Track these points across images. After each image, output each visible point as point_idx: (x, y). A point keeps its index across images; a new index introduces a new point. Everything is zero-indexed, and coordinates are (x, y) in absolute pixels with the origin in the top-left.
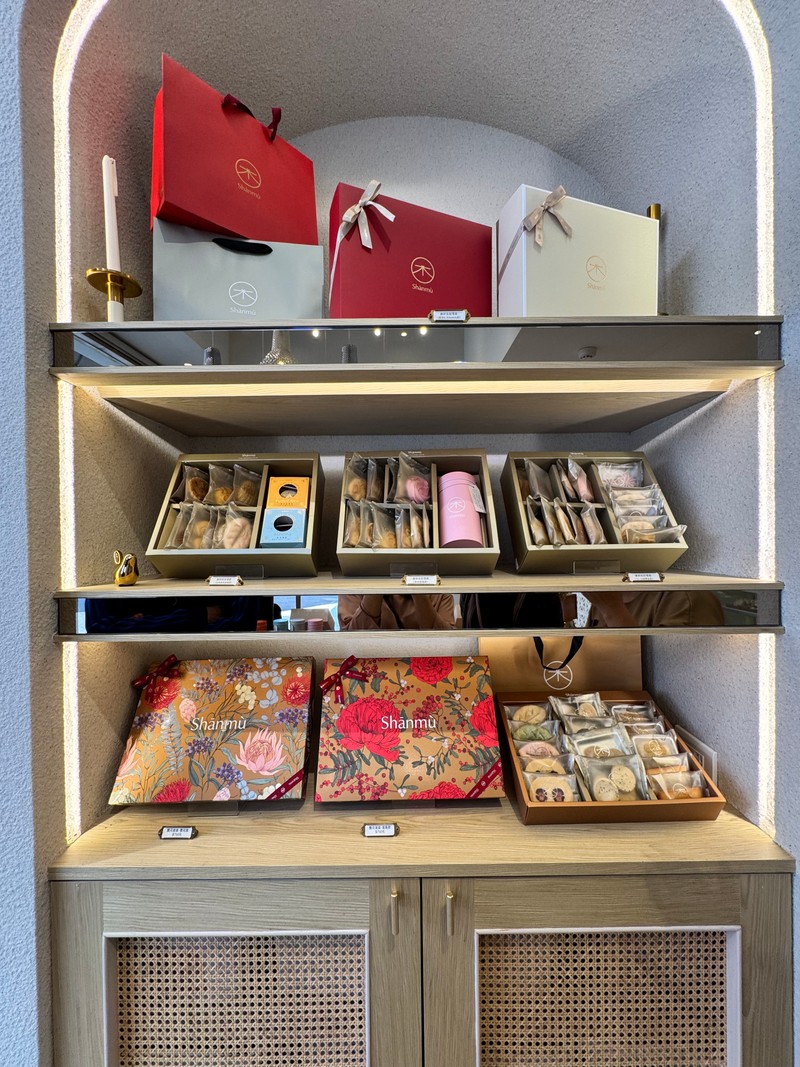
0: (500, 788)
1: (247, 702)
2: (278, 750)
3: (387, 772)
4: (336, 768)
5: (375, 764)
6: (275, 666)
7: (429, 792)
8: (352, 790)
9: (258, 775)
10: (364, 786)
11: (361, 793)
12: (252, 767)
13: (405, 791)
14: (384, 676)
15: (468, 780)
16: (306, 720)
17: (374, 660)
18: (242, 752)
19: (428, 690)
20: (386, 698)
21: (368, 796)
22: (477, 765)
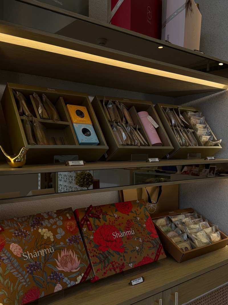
0: (164, 254)
1: (49, 238)
2: (75, 257)
3: (122, 258)
4: (101, 262)
5: (116, 256)
6: (55, 216)
7: (141, 262)
8: (110, 270)
9: (71, 273)
10: (115, 266)
11: (115, 270)
12: (66, 270)
13: (132, 264)
14: (106, 214)
15: (153, 254)
16: (82, 240)
17: (100, 206)
18: (58, 264)
19: (126, 217)
20: (111, 224)
21: (118, 271)
22: (154, 247)
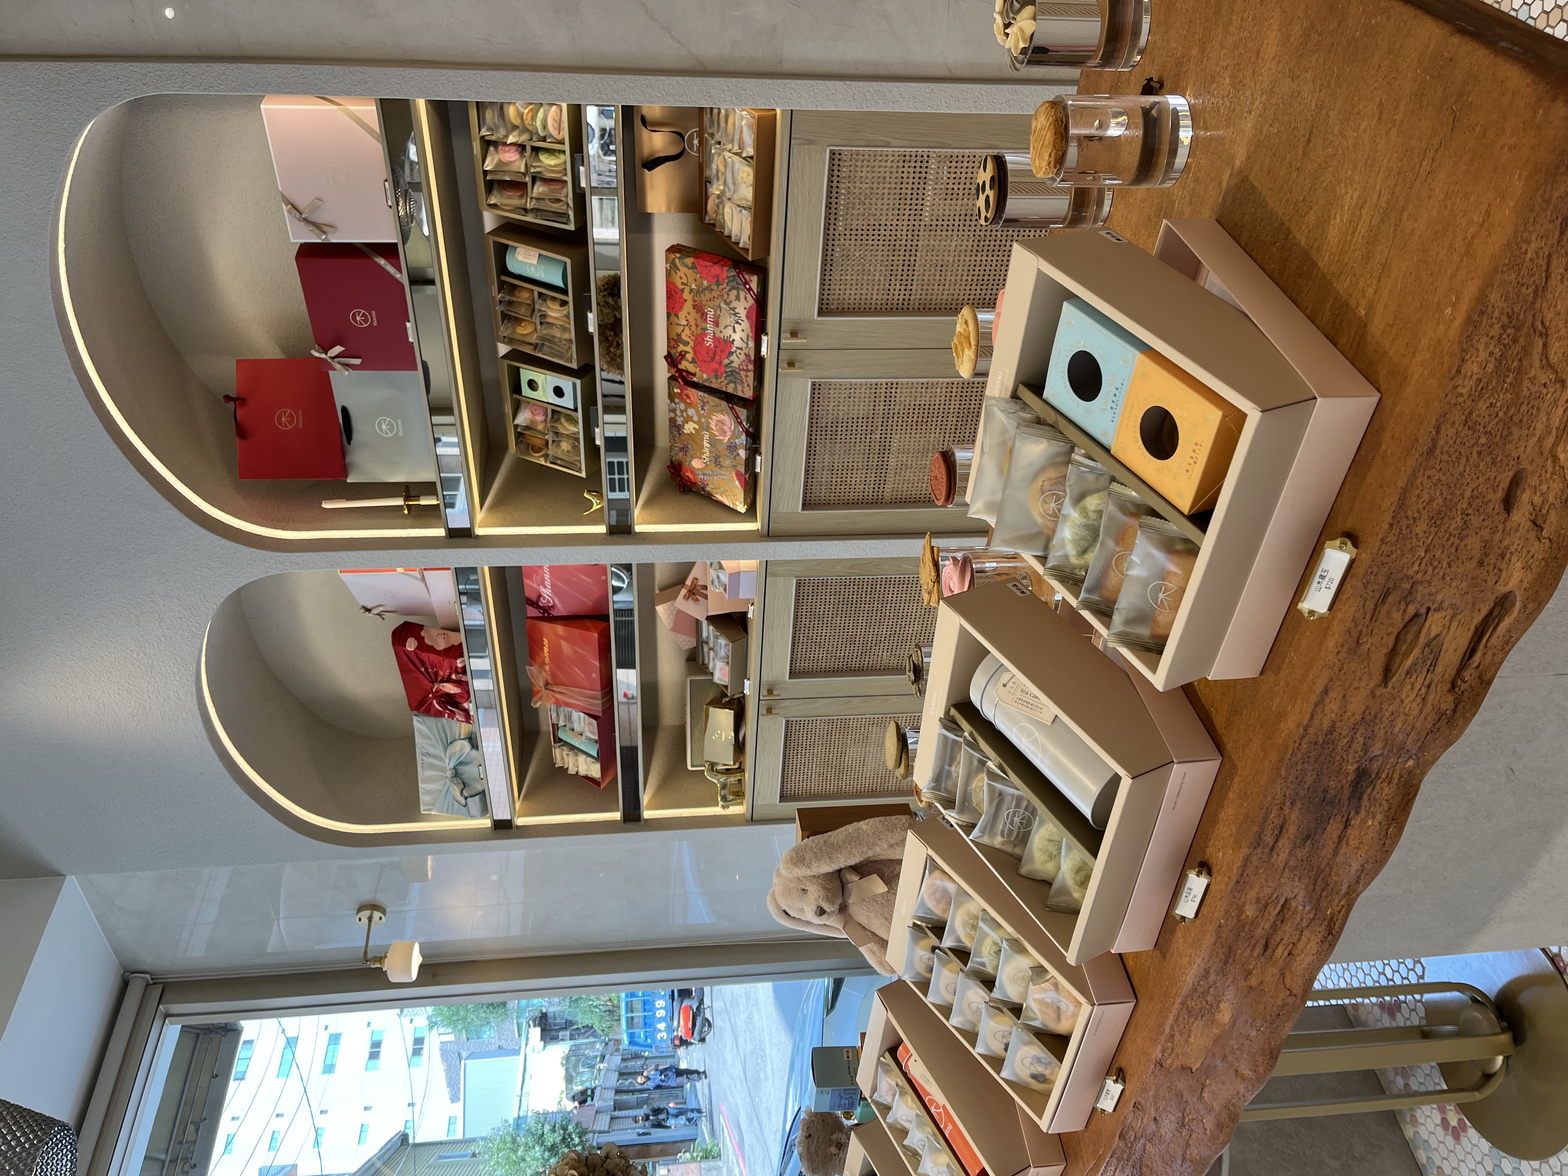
0: (752, 278)
1: (694, 429)
2: (721, 417)
3: (738, 351)
4: (735, 382)
5: (734, 358)
7: (751, 327)
8: (747, 376)
9: (733, 432)
10: (745, 368)
11: (748, 371)
12: (729, 434)
13: (750, 343)
14: (679, 335)
15: (746, 298)
16: (706, 395)
17: (668, 339)
18: (721, 438)
19: (688, 307)
20: (693, 338)
21: (751, 367)
22: (737, 289)
